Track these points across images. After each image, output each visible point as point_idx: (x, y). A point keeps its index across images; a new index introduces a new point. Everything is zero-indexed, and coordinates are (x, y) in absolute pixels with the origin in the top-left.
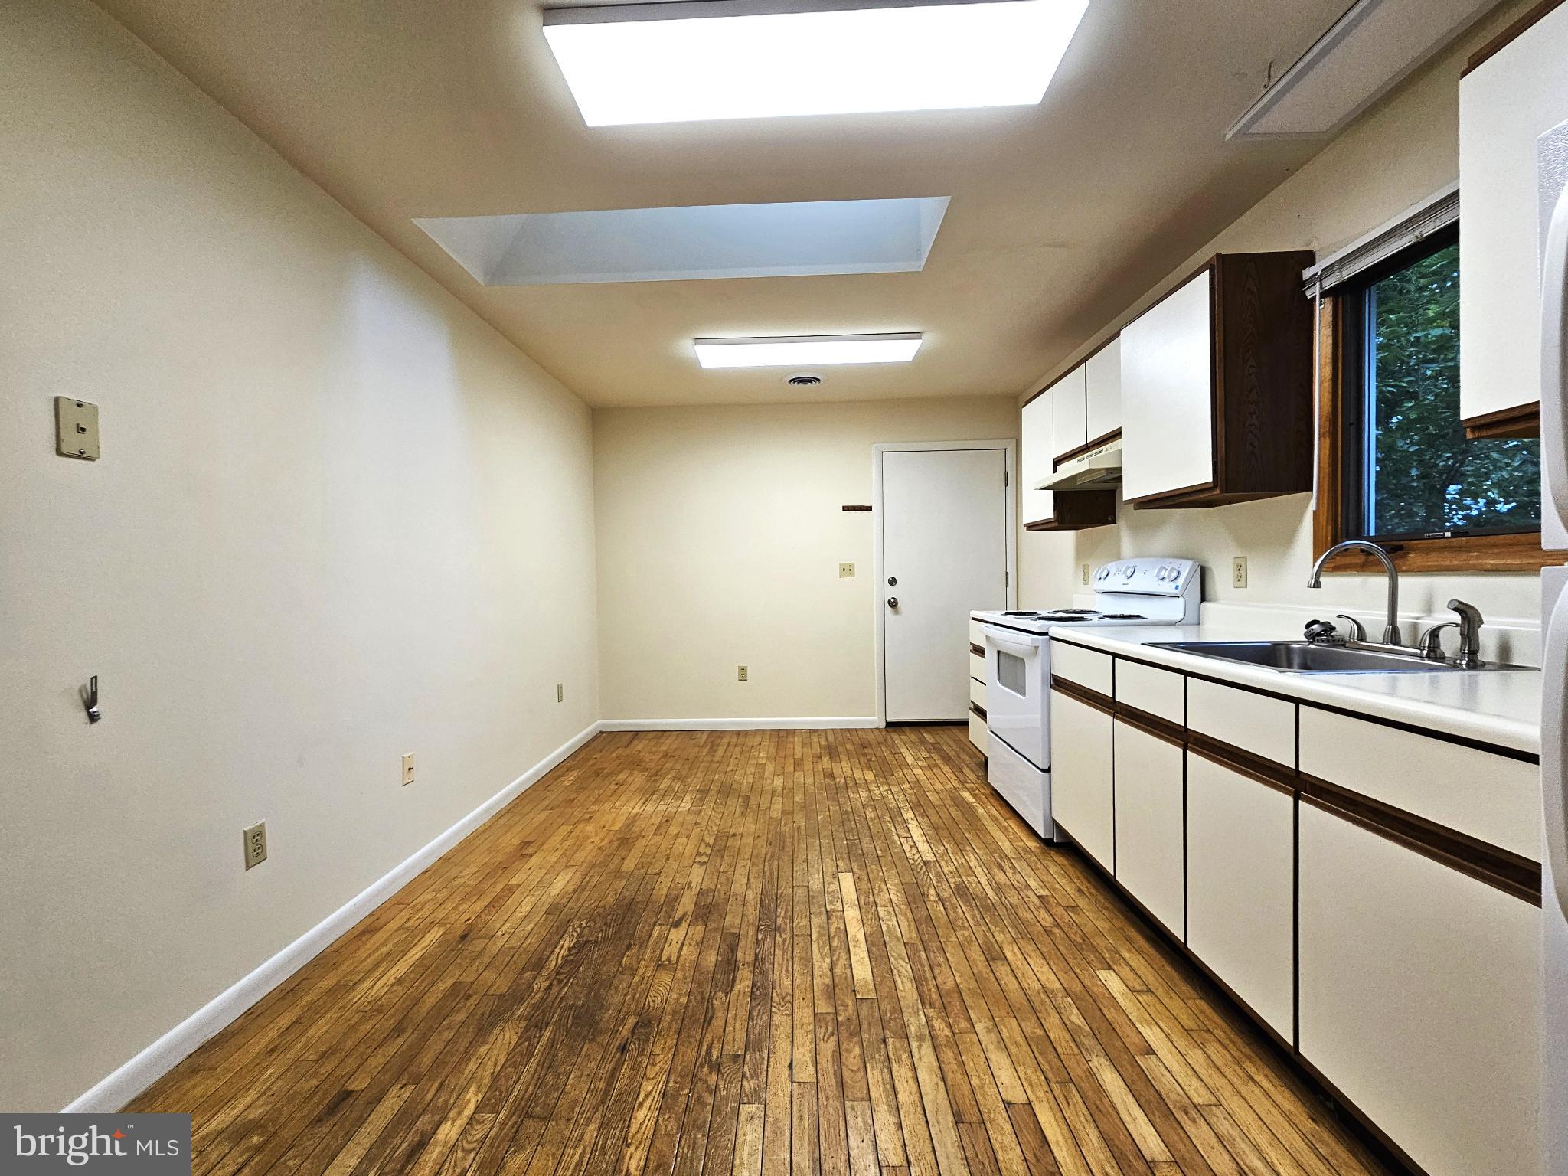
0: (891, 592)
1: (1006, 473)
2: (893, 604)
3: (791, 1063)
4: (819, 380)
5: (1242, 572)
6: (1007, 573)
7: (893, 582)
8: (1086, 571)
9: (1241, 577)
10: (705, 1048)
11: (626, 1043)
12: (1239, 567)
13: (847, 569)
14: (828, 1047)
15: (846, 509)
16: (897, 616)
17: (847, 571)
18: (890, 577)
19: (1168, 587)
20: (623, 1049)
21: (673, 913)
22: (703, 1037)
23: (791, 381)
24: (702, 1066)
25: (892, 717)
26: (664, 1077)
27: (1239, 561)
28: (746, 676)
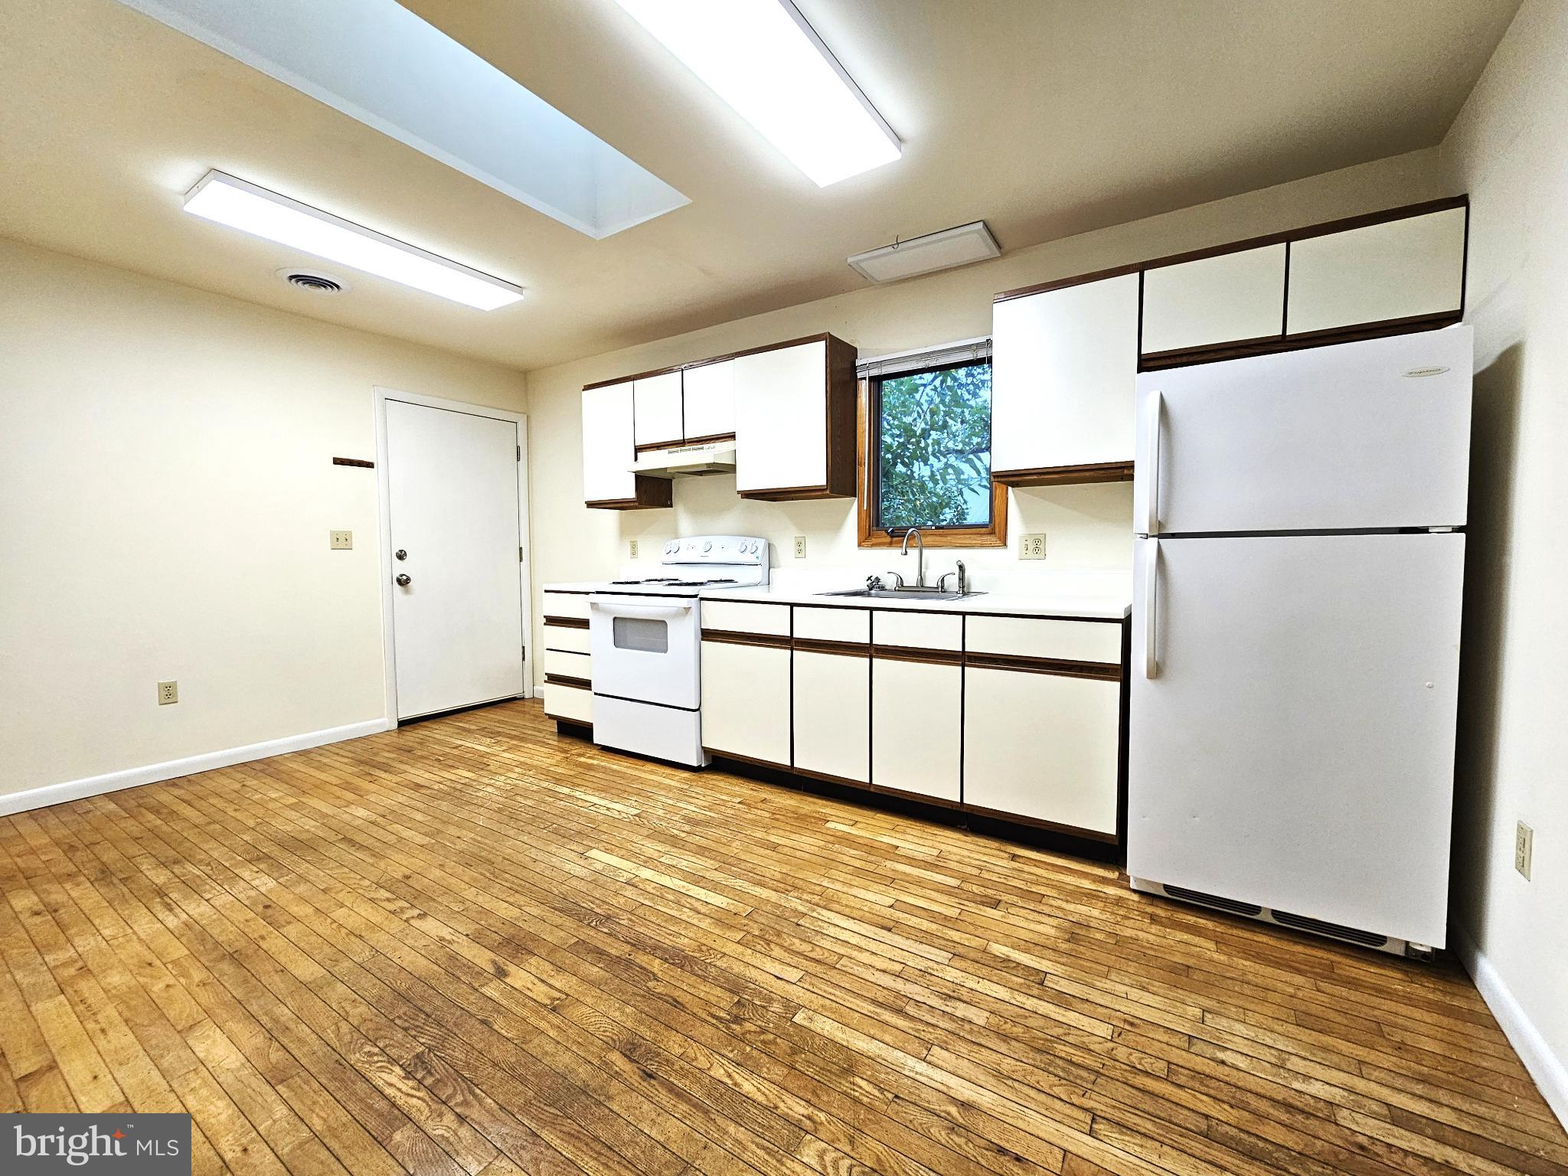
0: (400, 568)
1: (518, 448)
2: (403, 582)
3: (776, 976)
4: (338, 287)
5: (802, 547)
6: (521, 549)
7: (401, 556)
8: (634, 546)
9: (800, 549)
10: (709, 1019)
11: (644, 1071)
12: (799, 544)
13: (342, 539)
14: (777, 952)
15: (338, 461)
16: (408, 597)
17: (342, 541)
18: (397, 551)
19: (749, 558)
20: (649, 1076)
21: (477, 969)
22: (694, 1015)
23: (291, 277)
24: (728, 1028)
25: (406, 714)
26: (717, 1057)
27: (799, 540)
28: (175, 695)
